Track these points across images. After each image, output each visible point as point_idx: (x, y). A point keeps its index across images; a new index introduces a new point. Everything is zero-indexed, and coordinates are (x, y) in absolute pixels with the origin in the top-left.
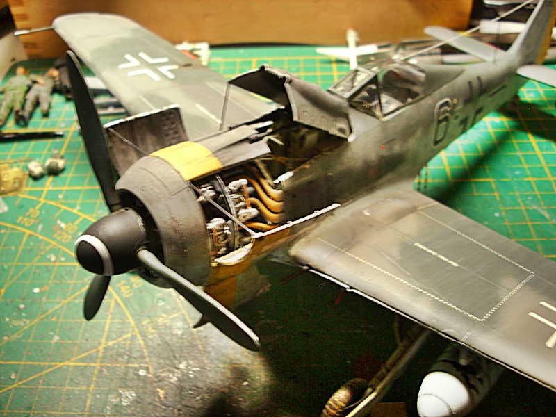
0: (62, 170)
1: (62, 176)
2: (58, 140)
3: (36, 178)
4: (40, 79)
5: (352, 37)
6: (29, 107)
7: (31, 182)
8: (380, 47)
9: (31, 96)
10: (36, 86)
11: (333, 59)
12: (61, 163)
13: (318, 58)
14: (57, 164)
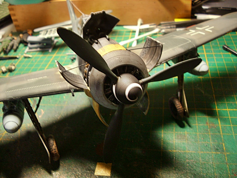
0: (14, 70)
1: (13, 72)
2: (16, 60)
3: (3, 73)
4: (15, 38)
5: (140, 21)
6: (9, 48)
7: (2, 74)
8: (150, 25)
9: (11, 44)
10: (14, 40)
11: (132, 30)
12: (13, 68)
13: (125, 30)
14: (11, 68)
